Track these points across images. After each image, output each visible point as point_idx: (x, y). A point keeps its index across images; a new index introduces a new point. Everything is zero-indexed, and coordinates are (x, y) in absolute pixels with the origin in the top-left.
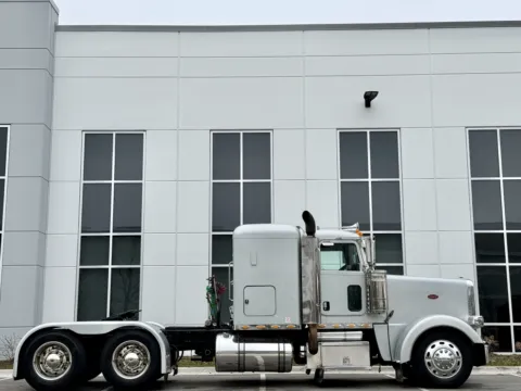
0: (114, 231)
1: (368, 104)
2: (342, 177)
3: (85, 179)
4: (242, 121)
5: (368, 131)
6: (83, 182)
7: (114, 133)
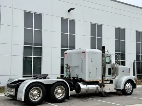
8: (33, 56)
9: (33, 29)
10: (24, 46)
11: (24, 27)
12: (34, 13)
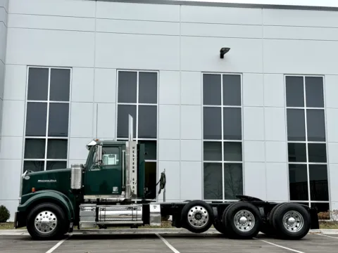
0: (49, 136)
1: (222, 56)
2: (204, 104)
3: (28, 99)
4: (138, 64)
5: (222, 74)
6: (27, 101)
7: (50, 68)
12: (138, 71)
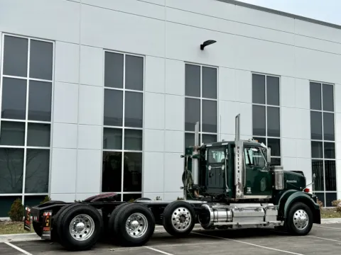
0: (29, 119)
2: (186, 95)
5: (201, 66)
6: (2, 75)
7: (29, 39)
8: (123, 151)
9: (124, 90)
10: (105, 128)
11: (105, 86)
12: (125, 54)
